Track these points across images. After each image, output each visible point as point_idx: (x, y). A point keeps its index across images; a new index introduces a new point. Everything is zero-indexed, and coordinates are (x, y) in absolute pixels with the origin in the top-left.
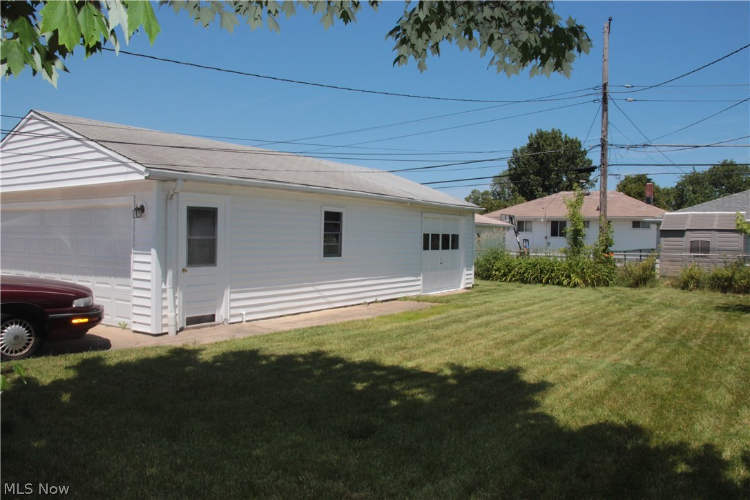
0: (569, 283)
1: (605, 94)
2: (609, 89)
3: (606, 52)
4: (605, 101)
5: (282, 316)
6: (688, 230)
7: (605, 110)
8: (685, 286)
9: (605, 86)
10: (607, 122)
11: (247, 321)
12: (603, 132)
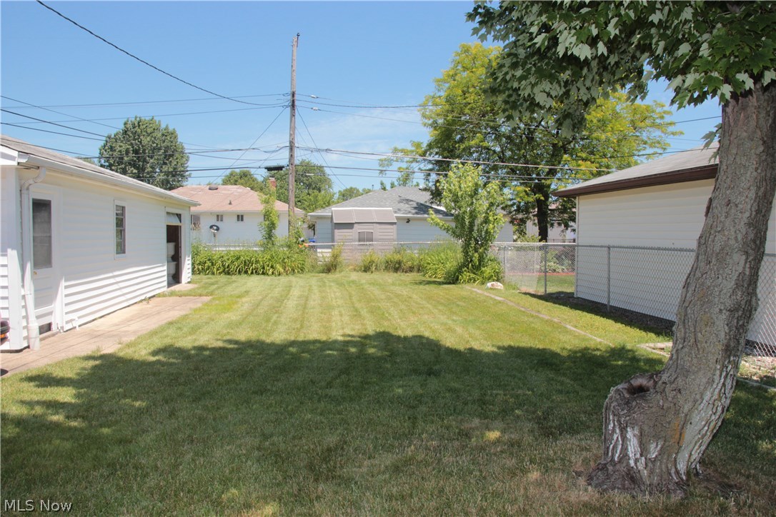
0: (273, 273)
1: (293, 101)
2: (296, 97)
3: (295, 63)
4: (293, 106)
5: (94, 320)
6: (356, 223)
7: (293, 115)
8: (366, 269)
9: (293, 95)
10: (295, 127)
11: (80, 326)
12: (291, 135)
